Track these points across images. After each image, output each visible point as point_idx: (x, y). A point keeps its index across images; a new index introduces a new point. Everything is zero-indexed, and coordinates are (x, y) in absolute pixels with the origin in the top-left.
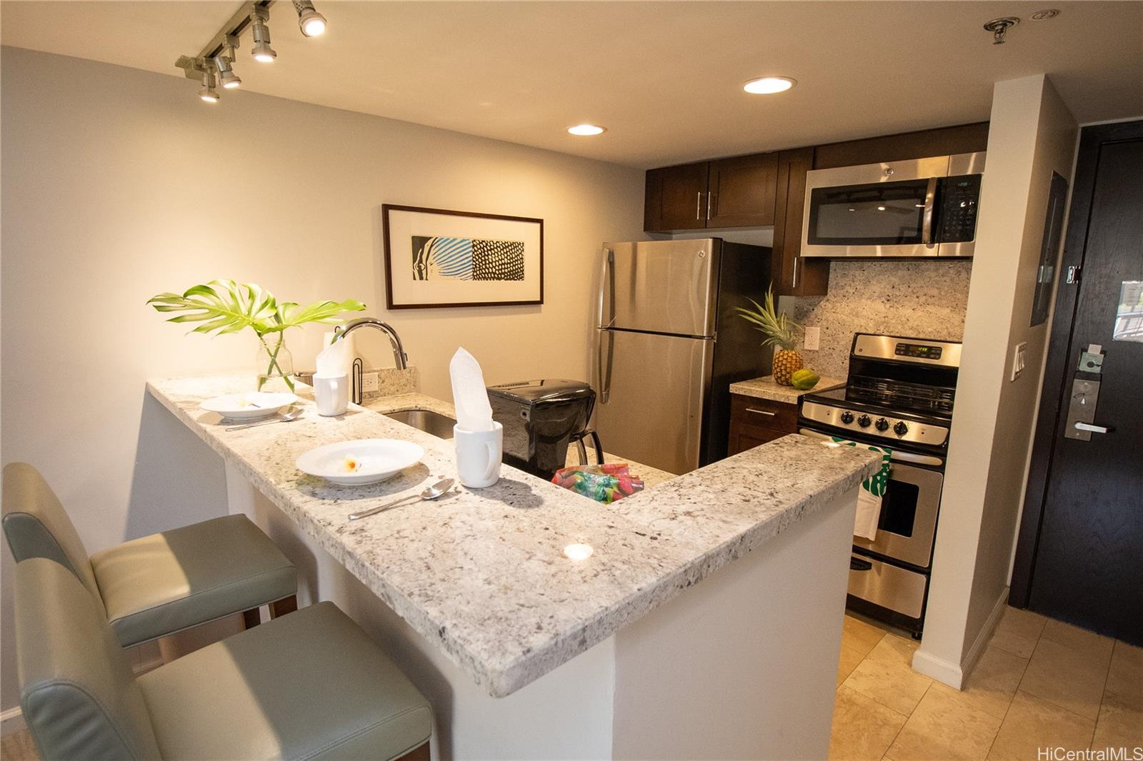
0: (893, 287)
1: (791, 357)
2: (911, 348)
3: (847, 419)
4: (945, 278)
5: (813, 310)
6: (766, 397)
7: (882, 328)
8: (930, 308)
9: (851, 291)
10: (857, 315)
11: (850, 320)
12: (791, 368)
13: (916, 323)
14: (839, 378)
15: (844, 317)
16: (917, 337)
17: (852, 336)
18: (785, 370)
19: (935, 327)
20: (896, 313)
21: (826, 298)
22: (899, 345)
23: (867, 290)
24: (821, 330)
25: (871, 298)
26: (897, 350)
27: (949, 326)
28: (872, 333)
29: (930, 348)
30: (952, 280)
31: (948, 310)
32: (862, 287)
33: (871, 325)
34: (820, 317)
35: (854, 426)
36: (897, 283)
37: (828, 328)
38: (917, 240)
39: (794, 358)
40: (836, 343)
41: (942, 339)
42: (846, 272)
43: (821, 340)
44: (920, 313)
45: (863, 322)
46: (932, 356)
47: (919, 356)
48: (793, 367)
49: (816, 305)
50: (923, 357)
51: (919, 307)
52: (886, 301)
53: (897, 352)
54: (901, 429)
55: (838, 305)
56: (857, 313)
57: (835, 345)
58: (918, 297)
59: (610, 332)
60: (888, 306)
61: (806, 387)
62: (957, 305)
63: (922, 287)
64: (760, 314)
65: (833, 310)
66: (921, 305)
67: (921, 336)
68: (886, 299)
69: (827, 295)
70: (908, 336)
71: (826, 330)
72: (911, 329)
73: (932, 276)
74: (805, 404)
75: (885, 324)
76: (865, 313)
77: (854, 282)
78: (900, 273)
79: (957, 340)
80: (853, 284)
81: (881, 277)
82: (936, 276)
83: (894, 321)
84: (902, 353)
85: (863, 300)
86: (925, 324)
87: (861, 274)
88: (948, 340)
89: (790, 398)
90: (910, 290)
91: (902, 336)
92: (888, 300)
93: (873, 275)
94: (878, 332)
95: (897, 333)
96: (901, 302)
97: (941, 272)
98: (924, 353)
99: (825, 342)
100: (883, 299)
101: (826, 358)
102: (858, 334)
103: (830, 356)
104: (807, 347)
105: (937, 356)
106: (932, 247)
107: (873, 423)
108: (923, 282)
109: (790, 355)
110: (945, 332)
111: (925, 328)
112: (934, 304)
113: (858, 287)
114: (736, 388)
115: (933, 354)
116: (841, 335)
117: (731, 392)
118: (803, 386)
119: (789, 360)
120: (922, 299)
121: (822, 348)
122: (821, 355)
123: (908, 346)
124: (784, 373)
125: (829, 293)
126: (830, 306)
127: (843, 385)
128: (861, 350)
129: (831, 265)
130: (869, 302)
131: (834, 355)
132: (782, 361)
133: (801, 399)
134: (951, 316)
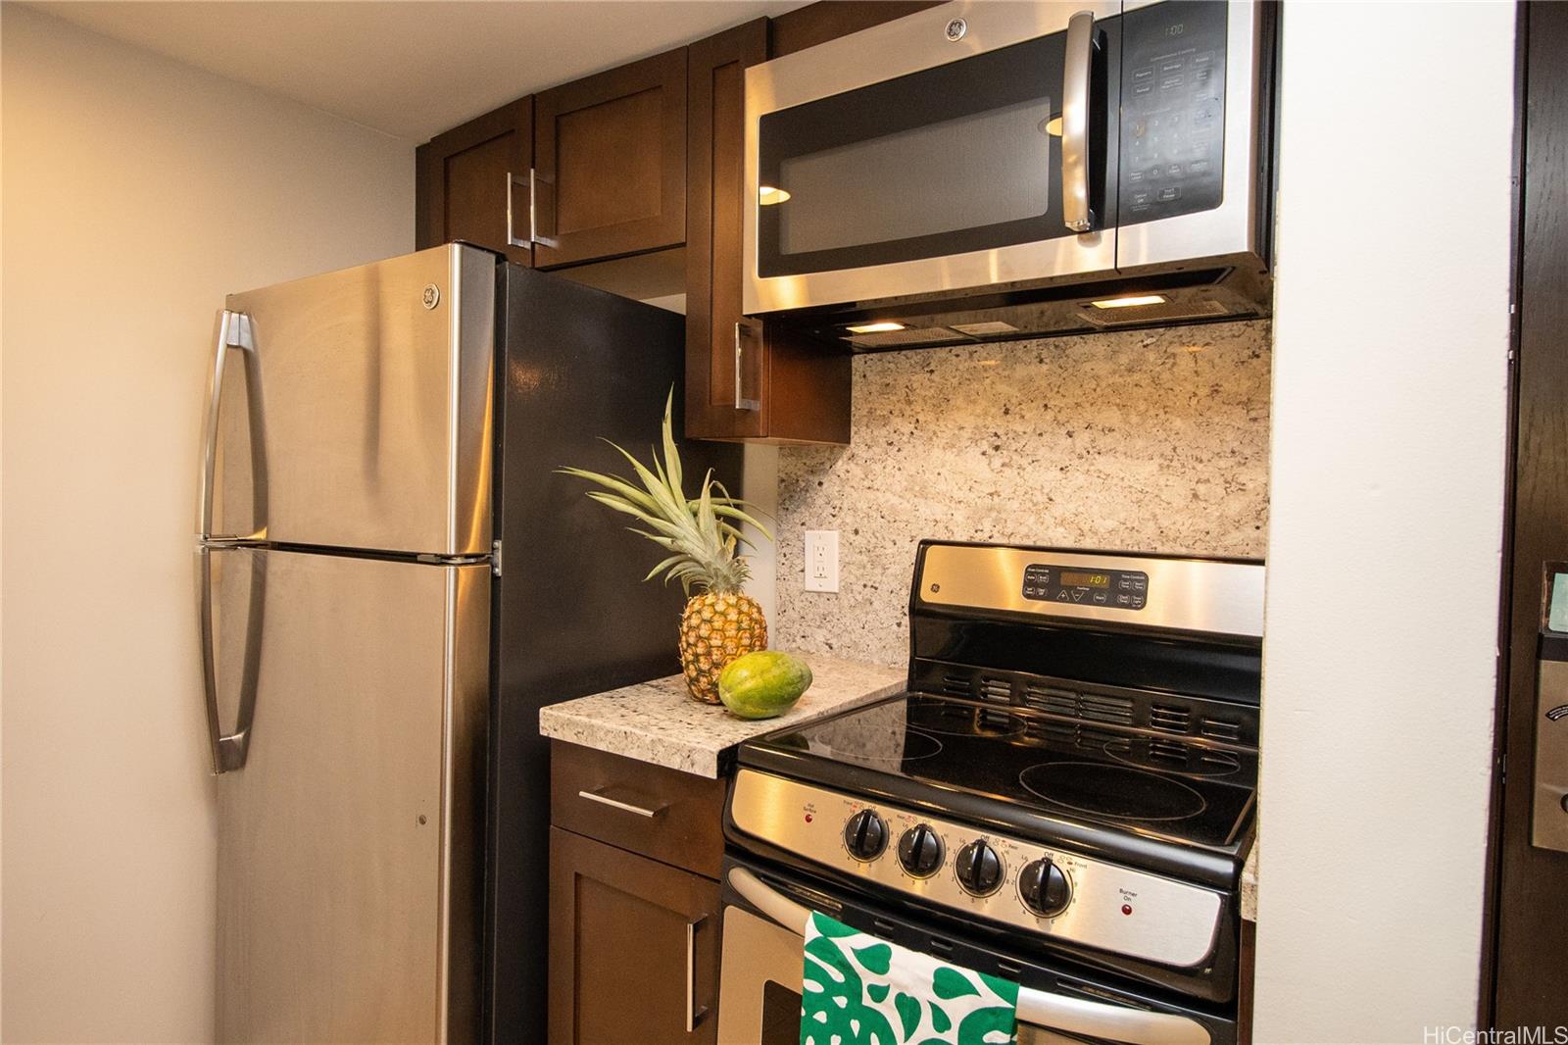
0: (1007, 412)
1: (723, 614)
2: (1066, 579)
3: (865, 840)
4: (1136, 377)
5: (820, 484)
6: (633, 754)
7: (987, 525)
8: (1102, 463)
9: (907, 428)
10: (923, 494)
11: (908, 506)
12: (722, 647)
13: (1072, 507)
14: (890, 667)
15: (895, 500)
16: (1078, 546)
17: (914, 548)
18: (709, 654)
19: (1122, 516)
20: (1018, 480)
21: (846, 454)
22: (1032, 571)
23: (941, 423)
24: (842, 536)
25: (953, 446)
26: (1027, 584)
27: (1158, 511)
28: (964, 539)
29: (1115, 575)
30: (1155, 381)
31: (1152, 467)
32: (931, 417)
33: (959, 517)
34: (837, 503)
35: (887, 870)
36: (1014, 400)
37: (856, 532)
38: (1050, 226)
39: (733, 616)
40: (878, 570)
41: (1144, 549)
42: (889, 380)
43: (845, 565)
44: (1080, 479)
45: (939, 510)
46: (1123, 599)
47: (1087, 600)
48: (730, 645)
49: (825, 472)
50: (1099, 603)
51: (1077, 462)
52: (991, 451)
53: (1030, 591)
54: (1048, 894)
55: (877, 467)
56: (923, 488)
57: (876, 576)
58: (1070, 435)
59: (255, 557)
60: (997, 463)
61: (762, 712)
62: (1175, 449)
63: (1078, 404)
64: (644, 488)
65: (867, 483)
66: (1081, 457)
67: (1088, 543)
68: (990, 445)
69: (848, 442)
70: (1056, 544)
71: (853, 537)
72: (1062, 524)
73: (1102, 373)
74: (744, 775)
75: (994, 514)
76: (942, 487)
77: (909, 403)
78: (1021, 371)
79: (1183, 551)
80: (908, 412)
81: (975, 386)
82: (1114, 372)
83: (1015, 505)
84: (1041, 592)
85: (937, 453)
86: (1096, 508)
87: (927, 383)
88: (1160, 550)
89: (696, 757)
90: (1049, 415)
91: (1040, 544)
92: (997, 448)
93: (955, 381)
94: (978, 538)
95: (1027, 536)
96: (1029, 449)
97: (1124, 359)
98: (1099, 590)
99: (853, 568)
100: (985, 446)
101: (858, 612)
102: (926, 543)
103: (868, 608)
104: (812, 584)
105: (1138, 600)
106: (1096, 240)
107: (950, 858)
108: (1079, 392)
109: (720, 607)
110: (1150, 529)
111: (1098, 522)
112: (1114, 451)
113: (921, 418)
114: (559, 721)
115: (1125, 592)
116: (891, 550)
117: (543, 733)
118: (749, 710)
119: (717, 625)
120: (1083, 439)
121: (847, 587)
122: (845, 603)
123: (1056, 571)
124: (704, 665)
125: (854, 438)
126: (857, 471)
127: (895, 692)
128: (935, 588)
129: (854, 365)
130: (950, 456)
131: (876, 604)
132: (698, 627)
133: (730, 760)
134: (1162, 483)
